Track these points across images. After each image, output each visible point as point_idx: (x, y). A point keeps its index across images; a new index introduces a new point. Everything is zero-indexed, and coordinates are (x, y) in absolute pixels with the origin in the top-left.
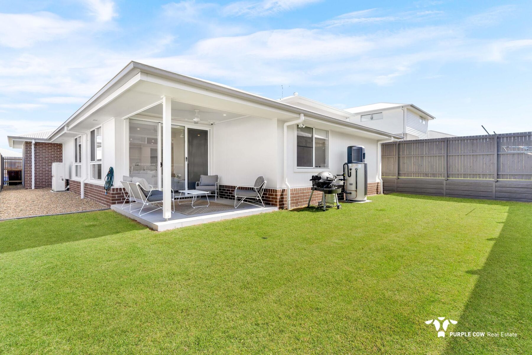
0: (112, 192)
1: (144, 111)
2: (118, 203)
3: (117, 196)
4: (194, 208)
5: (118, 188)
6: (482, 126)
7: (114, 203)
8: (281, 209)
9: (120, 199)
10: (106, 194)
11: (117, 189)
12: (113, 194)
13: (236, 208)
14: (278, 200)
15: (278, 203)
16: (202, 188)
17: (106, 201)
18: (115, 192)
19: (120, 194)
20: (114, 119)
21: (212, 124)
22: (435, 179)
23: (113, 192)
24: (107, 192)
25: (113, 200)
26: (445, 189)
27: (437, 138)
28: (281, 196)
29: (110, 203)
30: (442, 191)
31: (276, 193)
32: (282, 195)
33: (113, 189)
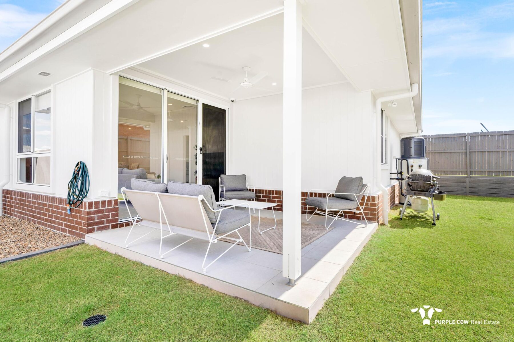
0: (87, 210)
1: (142, 65)
2: (99, 229)
3: (97, 216)
5: (99, 202)
6: (481, 123)
7: (92, 231)
9: (102, 223)
10: (69, 212)
11: (97, 203)
12: (88, 213)
13: (327, 229)
14: (377, 212)
16: (235, 196)
17: (66, 226)
18: (93, 209)
19: (102, 211)
20: (92, 71)
21: (232, 101)
22: (455, 177)
23: (89, 208)
24: (70, 209)
25: (89, 225)
26: (468, 187)
27: (456, 133)
28: (378, 205)
29: (81, 230)
30: (464, 189)
31: (373, 201)
32: (378, 203)
33: (90, 204)
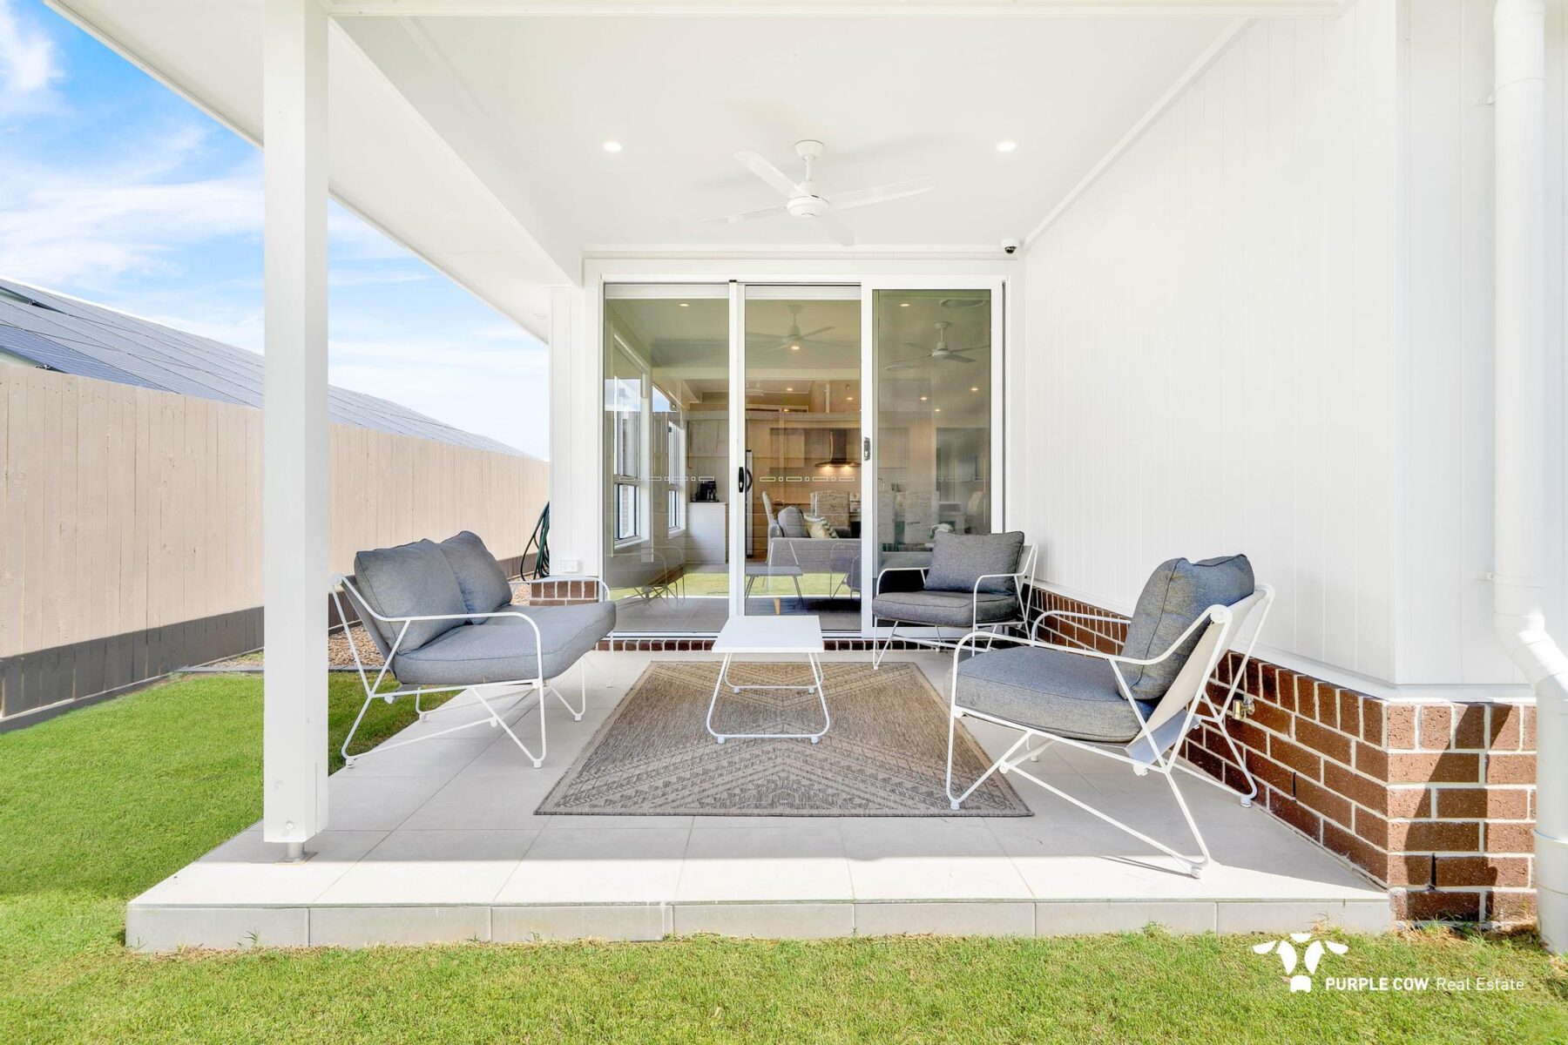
4: (721, 738)
8: (1439, 930)
11: (549, 586)
13: (955, 804)
14: (1398, 823)
15: (1395, 853)
21: (1010, 251)
28: (1436, 777)
31: (1374, 733)
32: (1455, 766)
33: (536, 587)
